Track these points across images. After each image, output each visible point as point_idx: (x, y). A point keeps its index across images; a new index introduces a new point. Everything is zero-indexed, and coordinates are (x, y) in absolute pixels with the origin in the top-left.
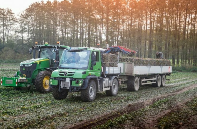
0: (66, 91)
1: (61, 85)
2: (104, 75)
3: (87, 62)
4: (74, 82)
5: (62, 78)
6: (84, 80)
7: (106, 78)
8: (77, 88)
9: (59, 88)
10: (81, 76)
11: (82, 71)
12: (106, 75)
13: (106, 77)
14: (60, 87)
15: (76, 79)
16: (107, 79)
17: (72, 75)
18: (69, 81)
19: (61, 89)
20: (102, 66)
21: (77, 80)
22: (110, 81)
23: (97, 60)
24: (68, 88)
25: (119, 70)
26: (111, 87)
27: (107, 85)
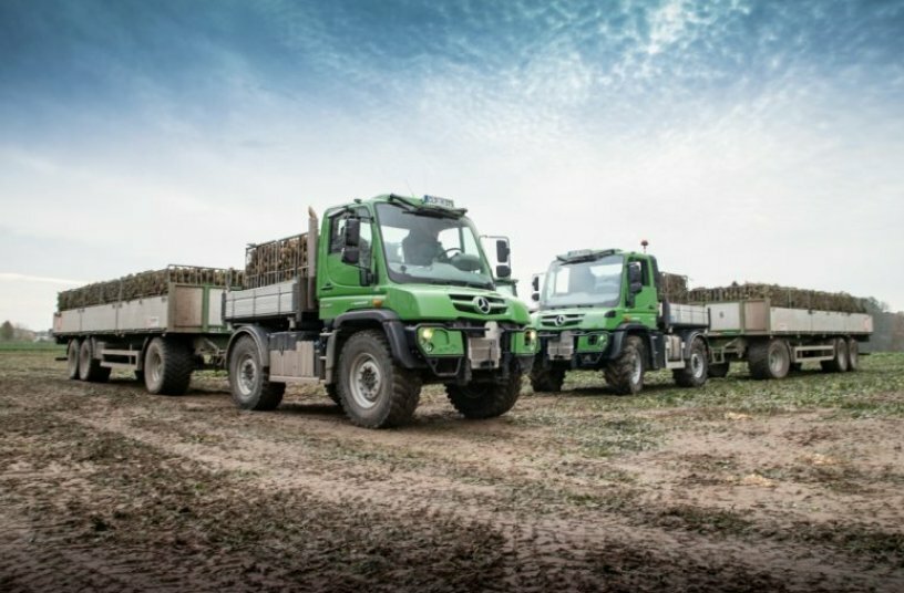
0: (561, 366)
1: (549, 352)
2: (667, 326)
3: (616, 285)
4: (583, 340)
5: (552, 332)
6: (612, 333)
7: (670, 334)
8: (593, 355)
9: (544, 361)
10: (602, 324)
11: (604, 311)
12: (670, 325)
13: (671, 330)
14: (547, 355)
15: (587, 331)
16: (676, 339)
17: (576, 322)
18: (571, 340)
19: (549, 362)
20: (660, 301)
21: (592, 335)
22: (683, 345)
23: (644, 281)
24: (569, 358)
25: (706, 315)
26: (687, 361)
27: (677, 355)
